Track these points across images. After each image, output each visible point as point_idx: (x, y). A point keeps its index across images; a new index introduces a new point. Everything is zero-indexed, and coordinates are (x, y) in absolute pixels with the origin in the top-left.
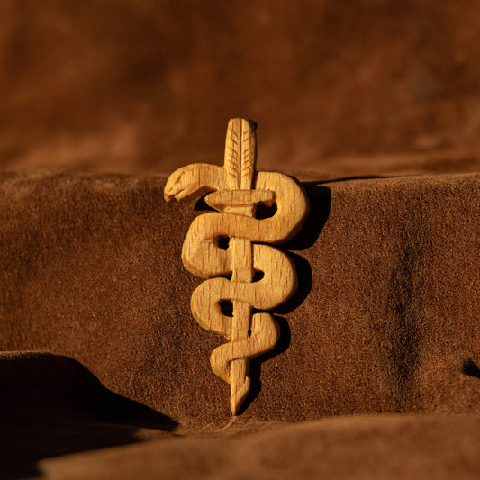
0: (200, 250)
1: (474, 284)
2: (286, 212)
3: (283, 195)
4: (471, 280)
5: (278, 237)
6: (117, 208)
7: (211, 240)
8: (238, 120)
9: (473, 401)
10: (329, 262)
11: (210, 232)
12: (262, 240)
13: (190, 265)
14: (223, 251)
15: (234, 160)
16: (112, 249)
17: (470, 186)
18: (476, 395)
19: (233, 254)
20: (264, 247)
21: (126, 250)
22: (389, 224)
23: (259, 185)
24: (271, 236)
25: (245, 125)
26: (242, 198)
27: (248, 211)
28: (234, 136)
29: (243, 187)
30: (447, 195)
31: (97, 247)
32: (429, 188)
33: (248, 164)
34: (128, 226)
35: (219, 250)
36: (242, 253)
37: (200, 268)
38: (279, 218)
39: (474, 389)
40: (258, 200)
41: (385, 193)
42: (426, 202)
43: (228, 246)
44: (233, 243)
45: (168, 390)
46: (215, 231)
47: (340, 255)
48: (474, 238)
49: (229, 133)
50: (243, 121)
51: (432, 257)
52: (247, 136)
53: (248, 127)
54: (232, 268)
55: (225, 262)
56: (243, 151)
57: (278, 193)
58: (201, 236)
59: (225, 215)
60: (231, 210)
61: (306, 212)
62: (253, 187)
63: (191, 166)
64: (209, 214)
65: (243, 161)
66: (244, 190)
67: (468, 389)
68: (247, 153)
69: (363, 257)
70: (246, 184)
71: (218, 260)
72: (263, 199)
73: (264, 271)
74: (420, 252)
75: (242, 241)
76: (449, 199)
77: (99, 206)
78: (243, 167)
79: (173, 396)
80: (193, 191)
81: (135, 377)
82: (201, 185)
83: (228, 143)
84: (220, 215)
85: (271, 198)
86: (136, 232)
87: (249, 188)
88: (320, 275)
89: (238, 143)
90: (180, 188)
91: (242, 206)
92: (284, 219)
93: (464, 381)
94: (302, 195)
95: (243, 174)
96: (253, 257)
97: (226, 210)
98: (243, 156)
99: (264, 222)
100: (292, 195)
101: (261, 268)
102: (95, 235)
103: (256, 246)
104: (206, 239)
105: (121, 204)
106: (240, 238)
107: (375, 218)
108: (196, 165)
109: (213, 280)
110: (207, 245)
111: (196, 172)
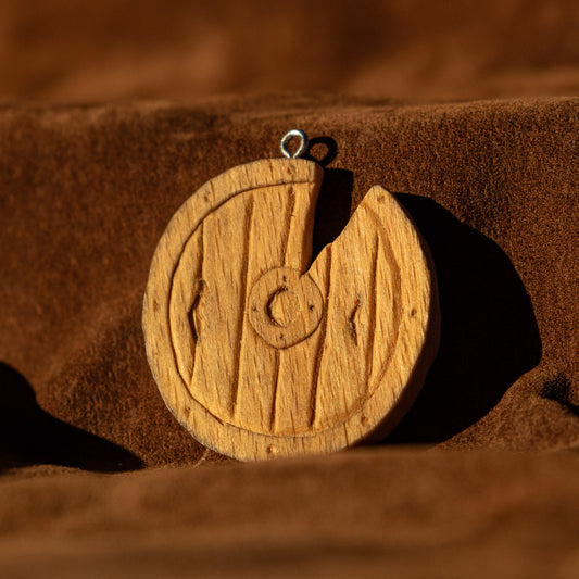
1: (565, 260)
4: (560, 254)
9: (539, 434)
17: (566, 114)
18: (543, 426)
22: (442, 173)
30: (530, 129)
32: (504, 119)
39: (544, 418)
41: (441, 126)
42: (498, 140)
45: (121, 409)
48: (566, 192)
51: (509, 221)
67: (536, 418)
74: (490, 214)
76: (534, 134)
79: (126, 418)
81: (79, 384)
93: (535, 407)
107: (423, 167)
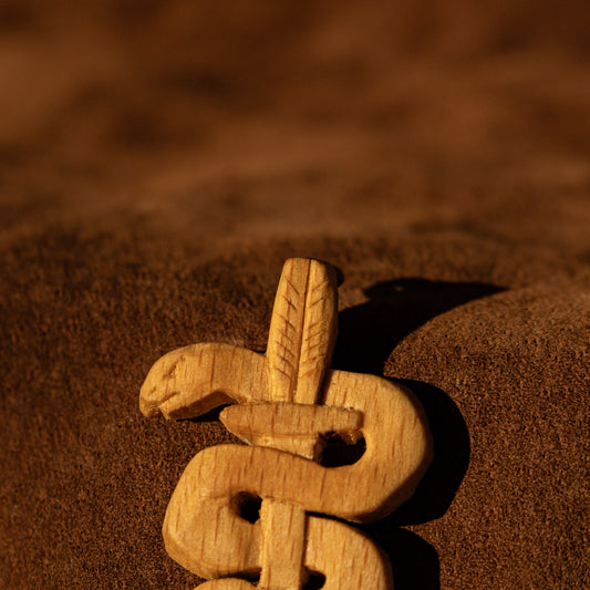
0: (199, 520)
2: (383, 457)
3: (379, 421)
5: (361, 508)
6: (59, 350)
7: (225, 500)
8: (303, 262)
10: (482, 501)
11: (223, 484)
12: (327, 510)
13: (176, 548)
14: (247, 525)
15: (286, 342)
16: (44, 433)
19: (266, 533)
20: (330, 524)
21: (72, 437)
23: (333, 395)
24: (347, 504)
25: (316, 273)
26: (295, 420)
27: (305, 447)
28: (293, 294)
29: (299, 398)
31: (13, 423)
33: (316, 353)
34: (79, 387)
35: (238, 521)
36: (285, 532)
37: (195, 556)
38: (368, 467)
40: (327, 429)
43: (258, 517)
44: (267, 510)
46: (235, 482)
47: (504, 488)
49: (283, 287)
50: (314, 265)
52: (318, 295)
53: (321, 278)
54: (262, 560)
55: (247, 547)
56: (306, 326)
57: (370, 417)
58: (205, 492)
59: (258, 451)
60: (271, 442)
61: (424, 461)
62: (321, 399)
63: (199, 347)
64: (225, 447)
65: (304, 346)
66: (301, 405)
68: (316, 329)
69: (551, 496)
70: (306, 391)
71: (234, 541)
72: (338, 427)
73: (327, 572)
75: (287, 508)
77: (23, 341)
78: (304, 358)
80: (198, 398)
82: (216, 387)
83: (279, 306)
84: (248, 451)
85: (353, 424)
86: (94, 403)
87: (311, 401)
88: (461, 527)
89: (300, 310)
90: (172, 390)
91: (294, 435)
92: (376, 469)
94: (419, 425)
95: (302, 370)
96: (305, 543)
97: (261, 442)
98: (305, 336)
99: (334, 475)
100: (398, 424)
101: (319, 567)
102: (12, 400)
103: (314, 521)
104: (214, 496)
105: (68, 341)
106: (283, 502)
108: (208, 345)
109: (221, 581)
110: (215, 508)
111: (206, 359)
